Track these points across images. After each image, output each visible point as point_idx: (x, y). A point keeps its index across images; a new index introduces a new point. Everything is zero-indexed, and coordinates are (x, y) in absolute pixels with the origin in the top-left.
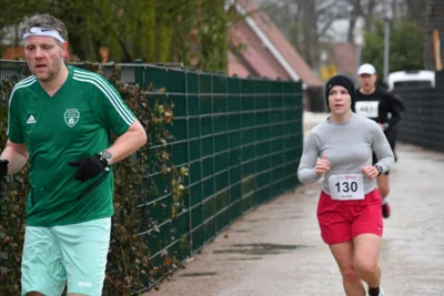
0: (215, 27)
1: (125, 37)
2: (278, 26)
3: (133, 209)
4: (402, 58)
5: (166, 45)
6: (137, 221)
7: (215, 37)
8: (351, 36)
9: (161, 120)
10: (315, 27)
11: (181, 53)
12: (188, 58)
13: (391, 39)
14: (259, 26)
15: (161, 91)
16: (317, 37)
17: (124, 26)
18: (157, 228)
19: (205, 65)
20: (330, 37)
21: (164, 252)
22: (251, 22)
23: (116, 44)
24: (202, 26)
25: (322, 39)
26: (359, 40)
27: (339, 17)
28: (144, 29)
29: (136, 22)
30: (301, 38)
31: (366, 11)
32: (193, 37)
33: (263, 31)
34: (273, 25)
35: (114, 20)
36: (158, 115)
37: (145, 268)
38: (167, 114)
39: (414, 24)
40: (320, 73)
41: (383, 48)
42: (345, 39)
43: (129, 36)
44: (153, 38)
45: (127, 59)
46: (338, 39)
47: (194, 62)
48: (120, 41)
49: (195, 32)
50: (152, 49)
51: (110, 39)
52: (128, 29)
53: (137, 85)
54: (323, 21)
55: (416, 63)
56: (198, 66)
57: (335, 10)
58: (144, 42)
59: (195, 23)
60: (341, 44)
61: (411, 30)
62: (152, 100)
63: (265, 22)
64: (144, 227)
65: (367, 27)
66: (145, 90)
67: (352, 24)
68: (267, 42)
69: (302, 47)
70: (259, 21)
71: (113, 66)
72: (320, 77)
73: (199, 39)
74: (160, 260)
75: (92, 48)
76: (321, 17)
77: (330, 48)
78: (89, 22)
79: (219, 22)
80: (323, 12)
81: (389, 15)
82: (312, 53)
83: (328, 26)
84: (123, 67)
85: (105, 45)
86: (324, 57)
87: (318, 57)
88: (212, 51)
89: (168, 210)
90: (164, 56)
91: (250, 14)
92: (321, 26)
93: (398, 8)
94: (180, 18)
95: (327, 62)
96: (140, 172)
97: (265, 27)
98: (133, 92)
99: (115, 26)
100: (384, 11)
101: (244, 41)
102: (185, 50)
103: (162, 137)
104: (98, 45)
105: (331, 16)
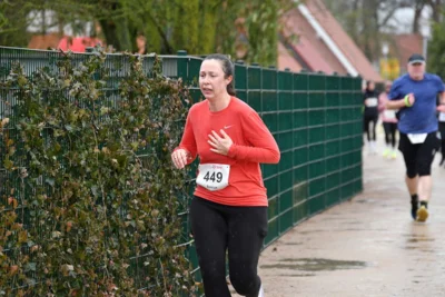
0: (264, 15)
1: (165, 26)
2: (334, 15)
3: (173, 216)
5: (210, 35)
6: (177, 230)
7: (264, 27)
8: (416, 26)
10: (376, 16)
11: (226, 43)
12: (233, 49)
14: (313, 14)
16: (378, 26)
17: (164, 13)
19: (252, 57)
20: (391, 27)
22: (304, 10)
23: (156, 33)
24: (251, 13)
25: (382, 30)
26: (426, 31)
27: (403, 5)
28: (186, 17)
29: (177, 9)
30: (360, 28)
32: (241, 26)
33: (318, 20)
34: (328, 13)
35: (153, 7)
37: (186, 284)
40: (381, 68)
42: (409, 30)
43: (169, 25)
44: (196, 27)
45: (168, 50)
46: (402, 30)
47: (240, 54)
48: (159, 29)
49: (242, 20)
50: (195, 39)
51: (148, 27)
52: (168, 17)
53: (180, 79)
54: (383, 9)
56: (245, 58)
58: (186, 29)
59: (242, 10)
60: (404, 36)
62: (195, 96)
63: (320, 10)
64: (185, 237)
65: (435, 17)
66: (189, 84)
67: (418, 14)
68: (321, 32)
69: (361, 38)
70: (315, 9)
71: (154, 58)
72: (380, 72)
73: (246, 29)
75: (128, 36)
76: (383, 5)
77: (392, 39)
78: (125, 8)
79: (270, 10)
82: (372, 44)
83: (390, 16)
84: (164, 59)
85: (143, 34)
86: (385, 50)
87: (378, 49)
88: (261, 42)
90: (208, 47)
91: (302, 1)
92: (382, 15)
94: (225, 5)
95: (389, 56)
96: (181, 176)
97: (320, 16)
98: (175, 87)
99: (154, 13)
101: (297, 31)
102: (231, 41)
104: (134, 34)
105: (394, 2)
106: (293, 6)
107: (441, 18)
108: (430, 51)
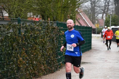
0: (73, 15)
1: (54, 16)
2: (86, 15)
3: (55, 53)
4: (114, 23)
5: (63, 18)
6: (55, 56)
7: (73, 17)
8: (102, 17)
9: (61, 34)
10: (95, 15)
13: (112, 19)
15: (62, 28)
16: (95, 17)
17: (54, 14)
18: (60, 57)
20: (98, 18)
21: (61, 63)
23: (52, 18)
24: (71, 14)
26: (104, 19)
27: (100, 13)
28: (58, 14)
29: (56, 13)
30: (91, 18)
31: (106, 13)
35: (52, 12)
36: (61, 33)
37: (57, 66)
38: (63, 33)
39: (117, 16)
41: (110, 20)
42: (101, 18)
44: (60, 16)
45: (54, 21)
46: (100, 18)
49: (69, 15)
50: (60, 19)
51: (51, 16)
53: (57, 26)
54: (96, 14)
55: (117, 24)
57: (99, 12)
58: (58, 17)
59: (69, 13)
60: (100, 19)
61: (116, 17)
62: (60, 30)
64: (57, 57)
65: (106, 16)
66: (59, 27)
67: (103, 15)
68: (84, 18)
69: (92, 20)
70: (83, 14)
71: (52, 22)
72: (95, 26)
73: (70, 17)
74: (60, 64)
76: (96, 13)
77: (98, 20)
78: (46, 13)
80: (96, 12)
81: (111, 13)
86: (96, 22)
87: (95, 22)
89: (62, 54)
90: (62, 20)
91: (80, 12)
92: (96, 15)
93: (113, 12)
94: (65, 12)
96: (57, 45)
97: (84, 15)
98: (56, 28)
99: (52, 14)
101: (79, 18)
103: (62, 38)
105: (98, 13)
106: (79, 13)
107: (107, 16)
108: (105, 22)
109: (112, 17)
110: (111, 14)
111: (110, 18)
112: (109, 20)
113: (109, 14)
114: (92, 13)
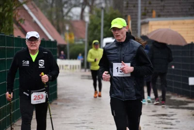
0: (6, 9)
2: (41, 10)
8: (82, 16)
10: (62, 11)
13: (105, 19)
16: (63, 16)
20: (70, 17)
22: (26, 7)
25: (65, 18)
26: (87, 19)
27: (75, 6)
30: (54, 17)
31: (90, 3)
39: (117, 11)
40: (65, 37)
41: (100, 24)
42: (79, 19)
46: (75, 18)
54: (66, 8)
57: (73, 2)
60: (77, 21)
63: (35, 7)
65: (91, 12)
67: (83, 10)
68: (35, 19)
70: (32, 7)
72: (65, 39)
76: (66, 5)
77: (70, 23)
79: (9, 6)
80: (66, 2)
81: (103, 5)
82: (61, 25)
83: (69, 11)
86: (67, 28)
87: (64, 27)
91: (25, 3)
92: (65, 11)
93: (108, 2)
95: (69, 31)
97: (34, 10)
100: (101, 3)
101: (23, 18)
105: (71, 4)
106: (21, 5)
107: (94, 12)
108: (89, 29)
109: (105, 14)
110: (102, 8)
111: (100, 17)
112: (98, 23)
113: (98, 7)
114: (54, 5)
